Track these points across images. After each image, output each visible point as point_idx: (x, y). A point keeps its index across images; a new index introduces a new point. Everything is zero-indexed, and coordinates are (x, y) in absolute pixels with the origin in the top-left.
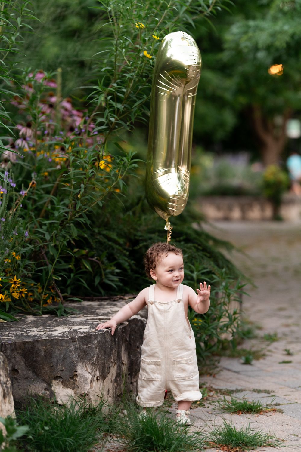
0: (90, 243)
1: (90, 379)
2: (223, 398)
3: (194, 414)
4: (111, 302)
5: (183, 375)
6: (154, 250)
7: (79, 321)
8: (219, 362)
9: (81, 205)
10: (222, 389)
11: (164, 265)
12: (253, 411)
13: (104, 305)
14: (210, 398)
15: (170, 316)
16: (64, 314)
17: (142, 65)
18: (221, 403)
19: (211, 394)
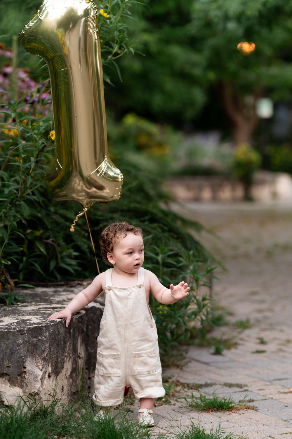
0: (44, 224)
1: (41, 376)
2: (190, 394)
3: (159, 413)
4: (68, 289)
5: (145, 369)
6: (111, 231)
7: (30, 310)
8: (187, 353)
9: (32, 180)
10: (190, 384)
11: (123, 247)
12: (224, 408)
13: (60, 292)
14: (176, 393)
15: (130, 303)
16: (14, 303)
17: (99, 25)
18: (188, 400)
19: (178, 389)
